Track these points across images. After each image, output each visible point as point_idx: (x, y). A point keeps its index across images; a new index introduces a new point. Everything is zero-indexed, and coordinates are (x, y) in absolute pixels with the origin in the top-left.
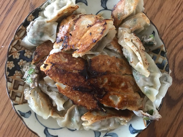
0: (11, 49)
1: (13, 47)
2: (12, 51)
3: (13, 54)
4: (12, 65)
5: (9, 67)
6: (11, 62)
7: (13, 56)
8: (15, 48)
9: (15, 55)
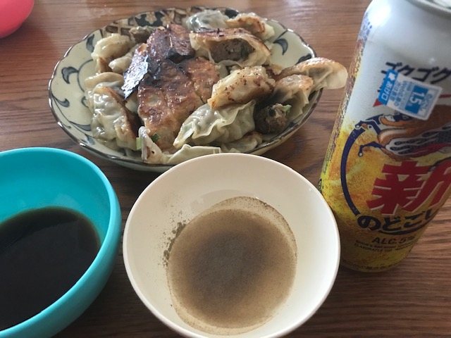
0: (171, 11)
1: (175, 12)
2: (168, 13)
3: (166, 16)
4: (151, 20)
5: (148, 17)
6: (154, 17)
7: (164, 18)
8: (175, 16)
9: (165, 20)
